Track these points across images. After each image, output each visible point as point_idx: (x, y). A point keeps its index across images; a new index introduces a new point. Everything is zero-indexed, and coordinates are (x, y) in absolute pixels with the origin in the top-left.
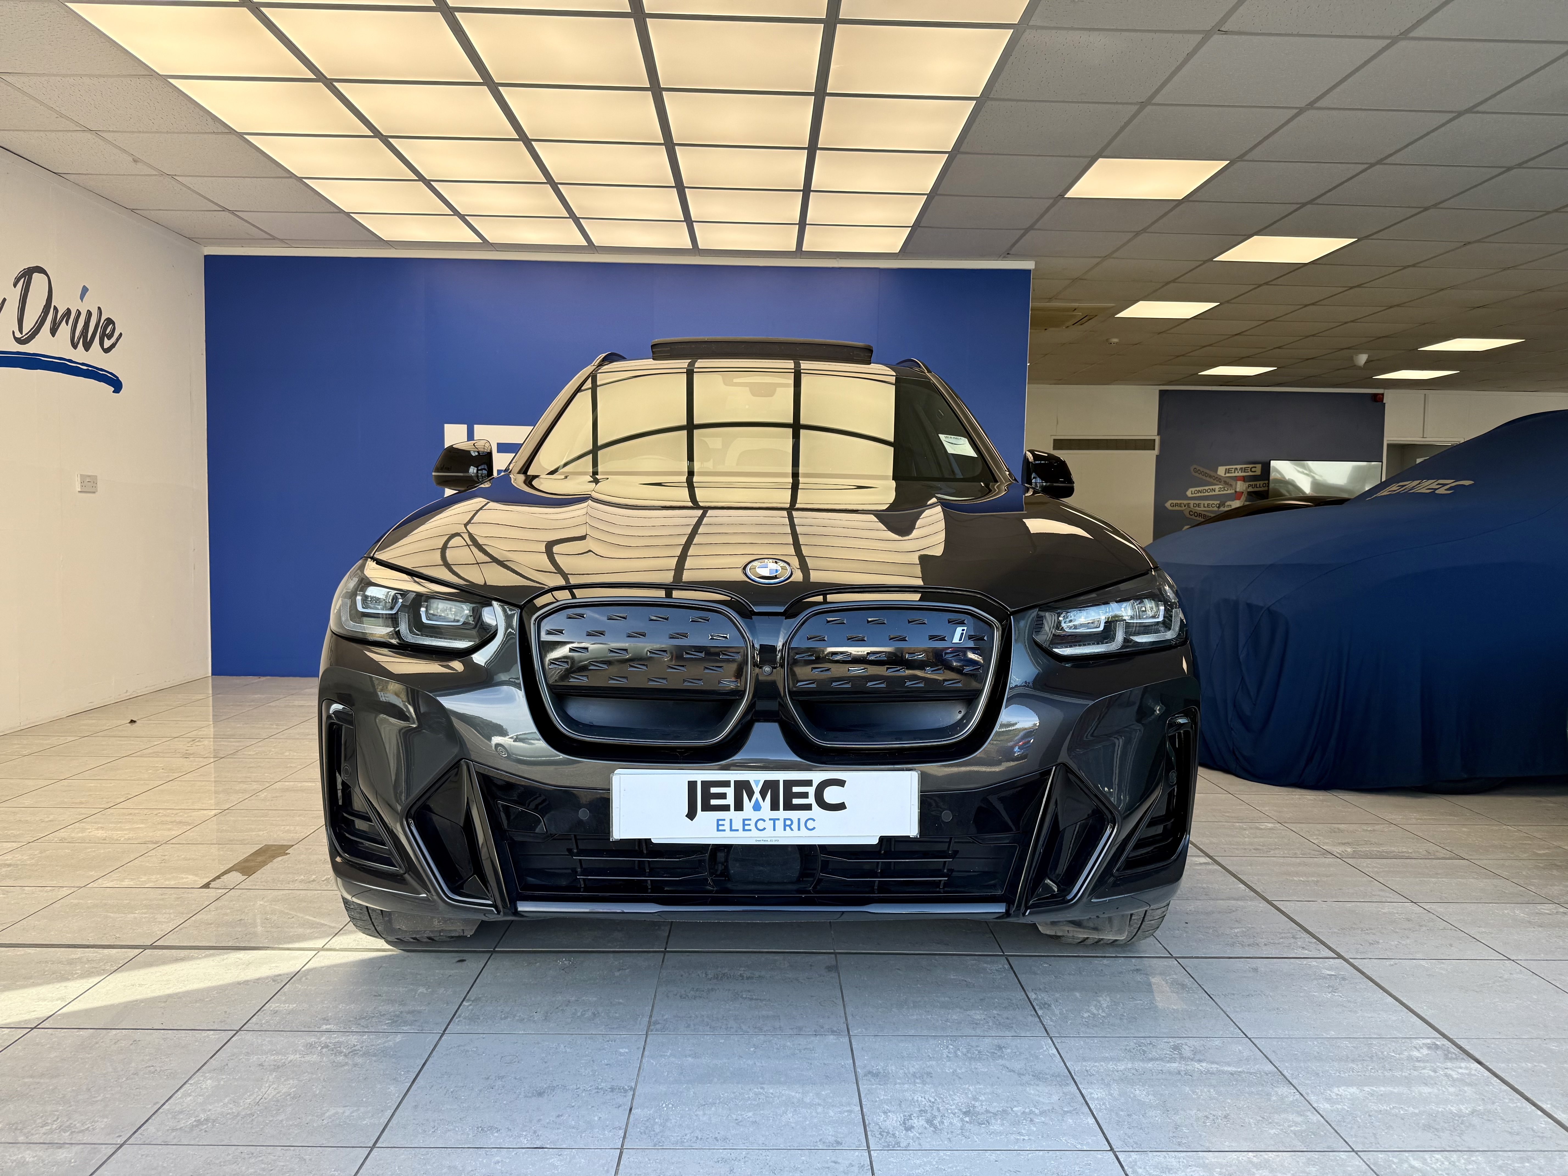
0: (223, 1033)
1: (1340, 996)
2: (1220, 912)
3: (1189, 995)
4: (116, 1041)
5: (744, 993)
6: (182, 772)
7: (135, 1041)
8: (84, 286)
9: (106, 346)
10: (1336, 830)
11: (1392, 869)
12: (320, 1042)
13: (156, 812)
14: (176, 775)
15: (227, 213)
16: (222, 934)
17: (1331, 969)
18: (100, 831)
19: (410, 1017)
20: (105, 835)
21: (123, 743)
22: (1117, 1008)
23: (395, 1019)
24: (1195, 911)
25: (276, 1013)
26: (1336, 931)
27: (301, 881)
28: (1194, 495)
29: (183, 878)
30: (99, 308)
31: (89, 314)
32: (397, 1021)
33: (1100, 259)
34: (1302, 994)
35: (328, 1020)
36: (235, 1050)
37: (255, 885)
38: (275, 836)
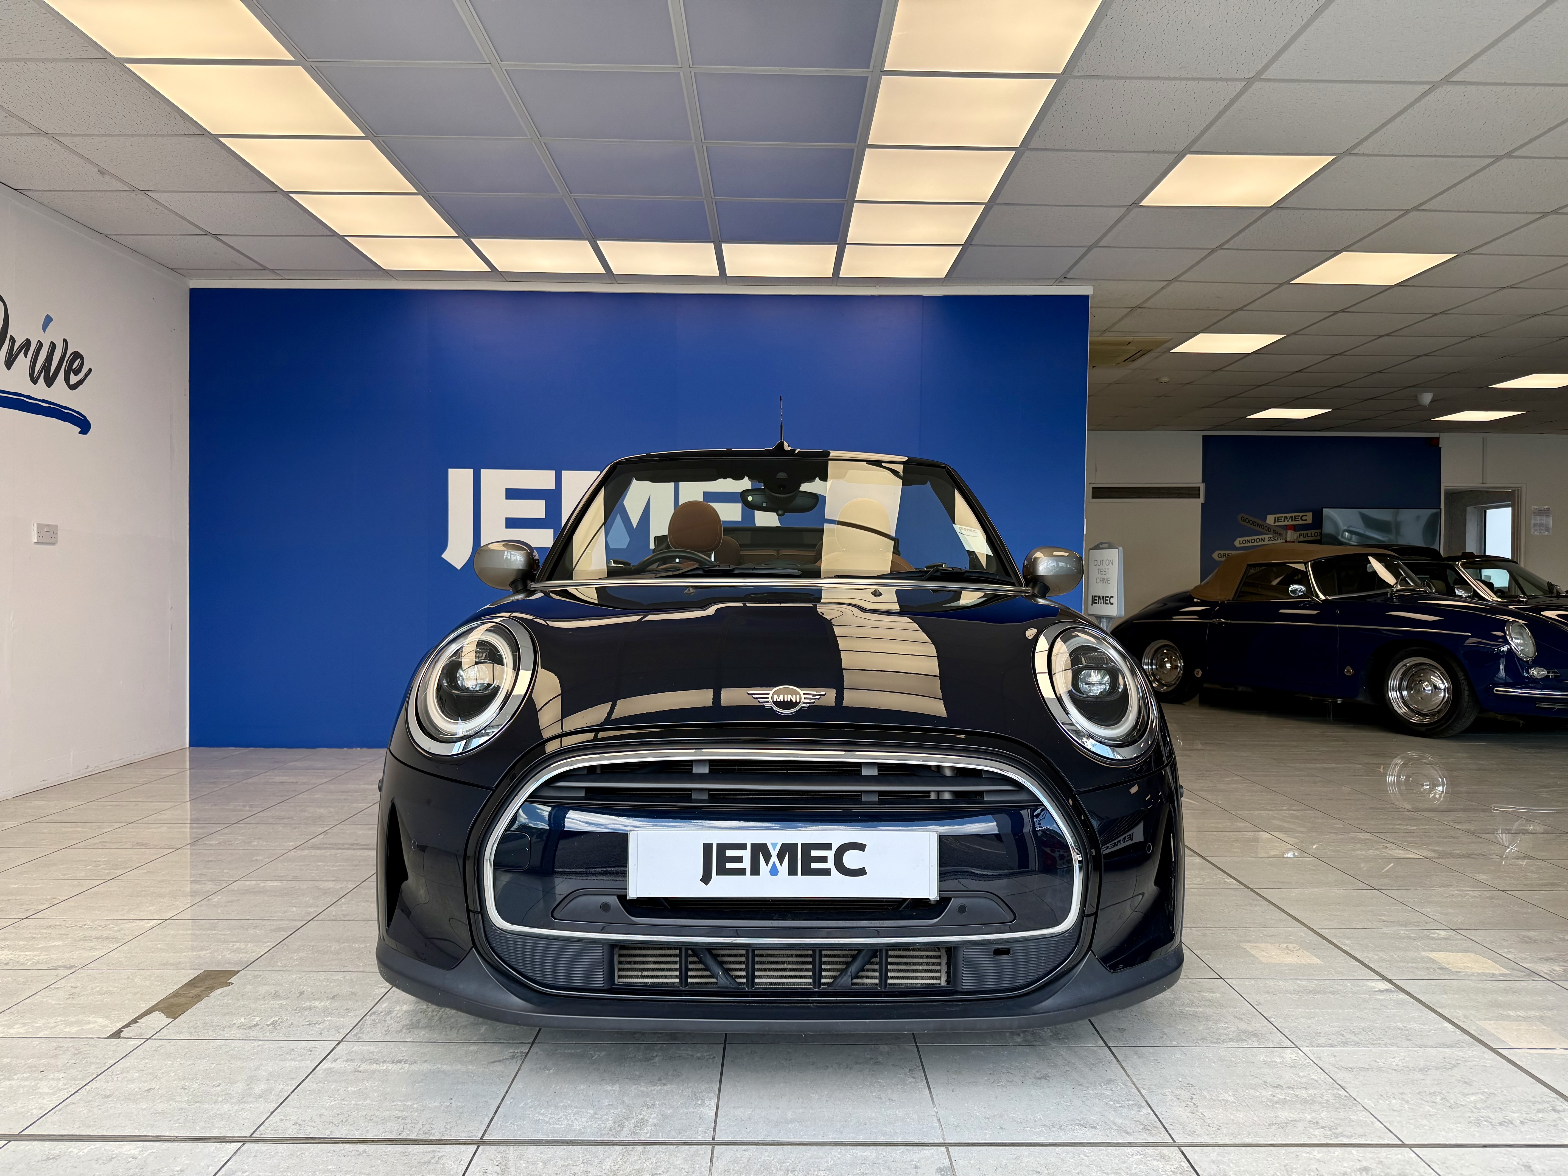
2: (1437, 1068)
6: (127, 868)
8: (48, 316)
9: (72, 382)
10: (1527, 939)
13: (81, 924)
14: (119, 872)
15: (210, 237)
16: (120, 1114)
20: (10, 956)
21: (68, 830)
24: (1404, 1066)
27: (241, 1026)
28: (1243, 545)
29: (89, 1023)
30: (65, 340)
31: (53, 346)
33: (1166, 283)
37: (180, 1033)
38: (220, 957)
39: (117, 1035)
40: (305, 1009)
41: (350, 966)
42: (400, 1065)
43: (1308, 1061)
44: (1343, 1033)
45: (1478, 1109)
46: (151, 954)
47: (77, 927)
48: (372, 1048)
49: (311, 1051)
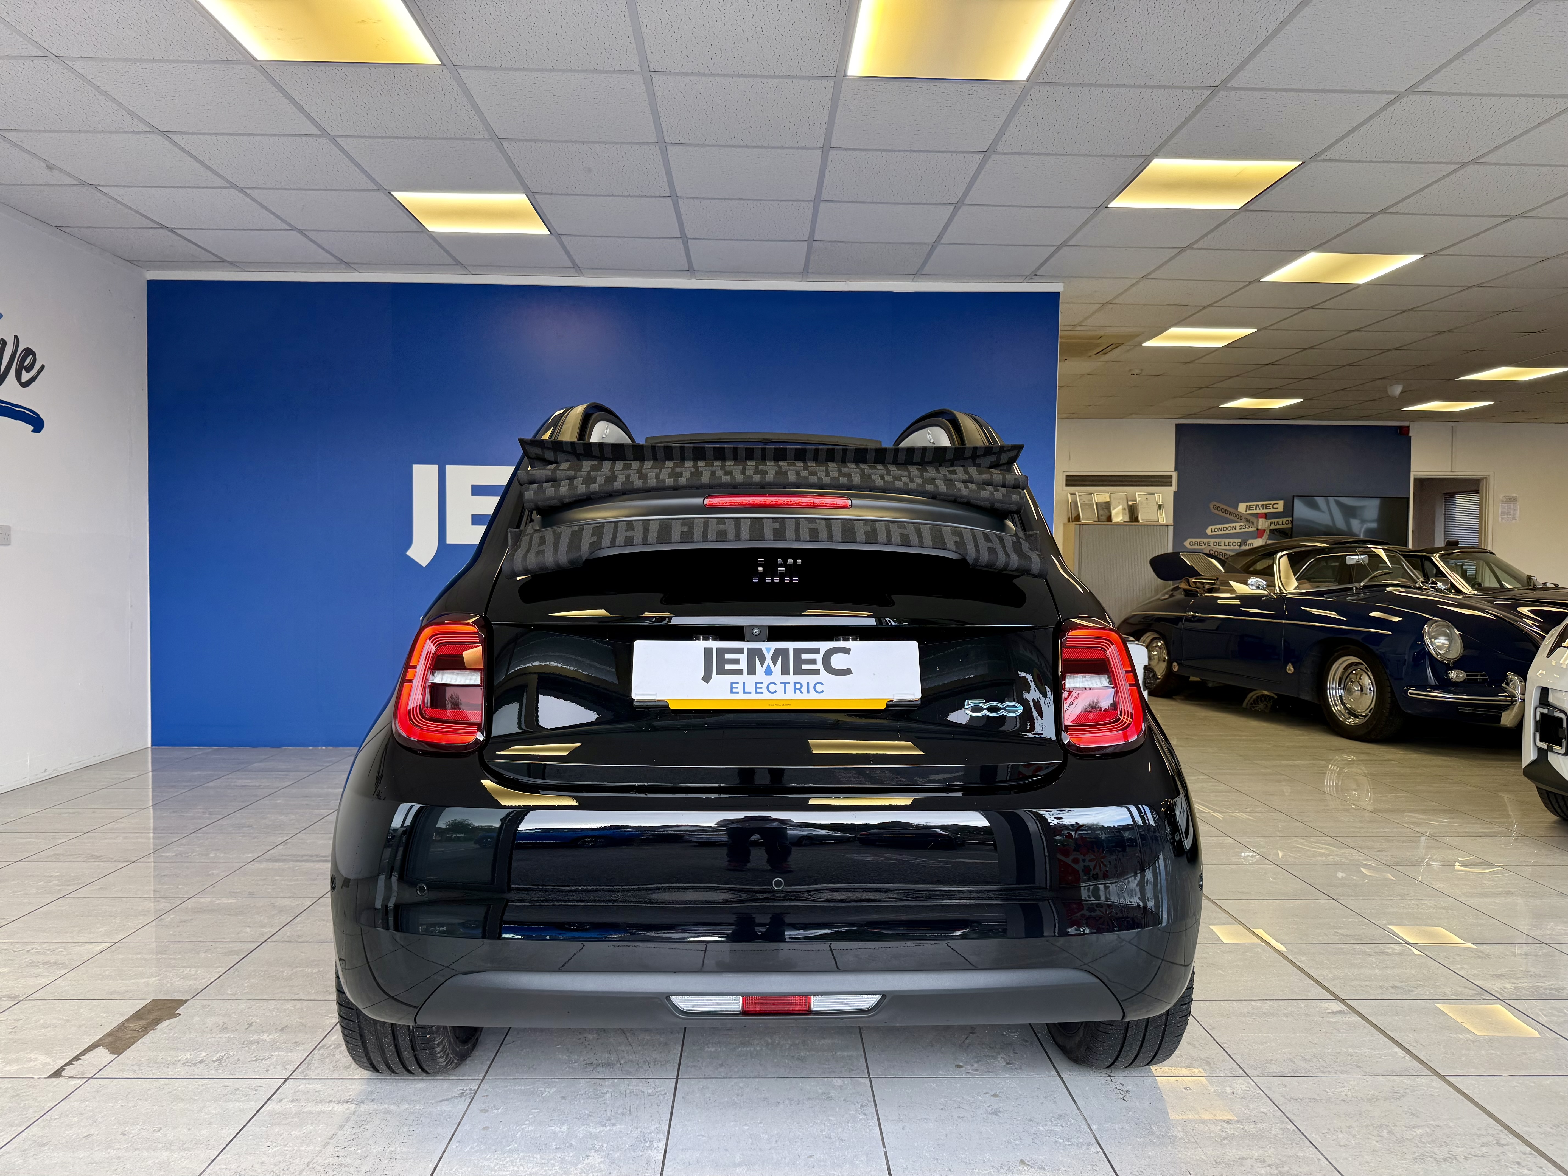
2: (1385, 1099)
6: (79, 884)
9: (23, 380)
13: (28, 947)
15: (167, 231)
27: (186, 1062)
28: (1214, 533)
29: (30, 1060)
30: (16, 337)
31: (3, 343)
33: (1134, 281)
37: (123, 1071)
38: (169, 985)
39: (57, 1074)
40: (253, 1043)
41: (301, 993)
42: (346, 1106)
43: (1258, 1092)
44: (1295, 1060)
45: (1424, 1143)
46: (99, 982)
47: (24, 952)
48: (319, 1086)
49: (256, 1090)
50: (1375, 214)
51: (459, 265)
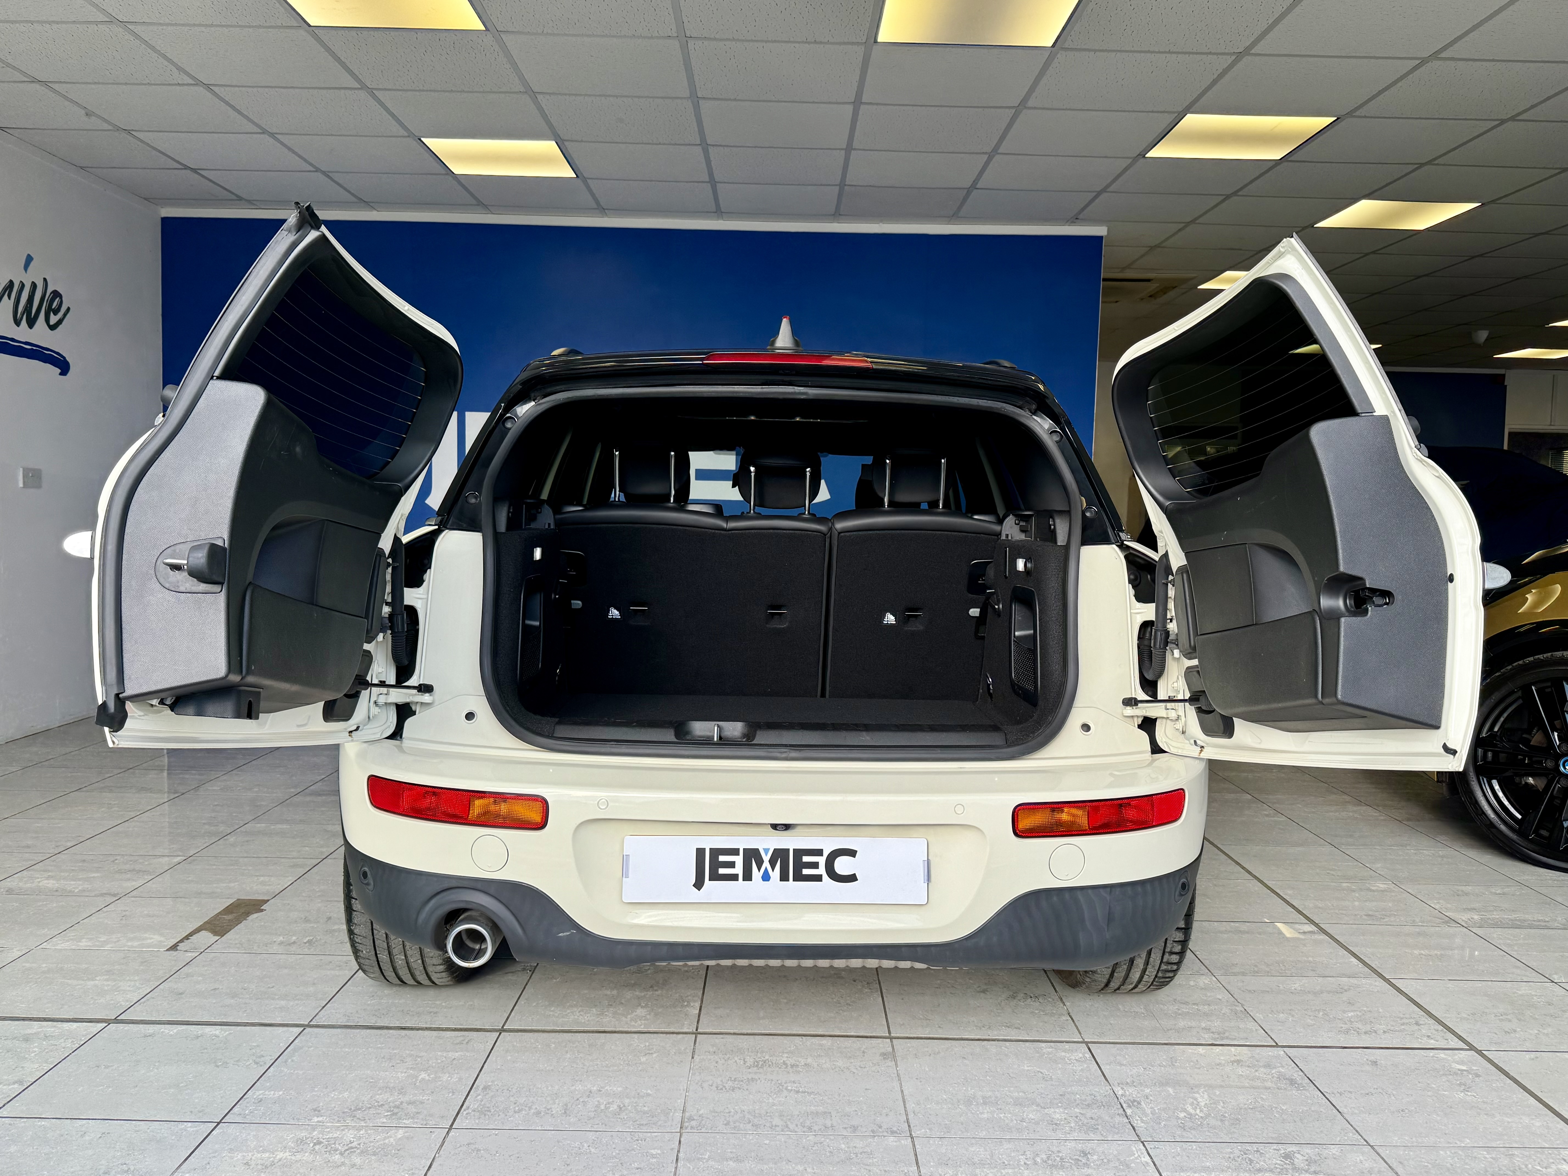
0: (202, 1125)
1: (1473, 1096)
2: (1329, 992)
3: (1299, 1092)
4: (82, 1133)
5: (789, 1085)
6: (139, 811)
7: (104, 1133)
10: (1460, 893)
11: (1526, 942)
12: (312, 1138)
14: (133, 814)
15: (189, 171)
16: (195, 1006)
17: (1462, 1062)
18: (51, 881)
19: (412, 1109)
20: (57, 885)
21: (69, 774)
22: (1216, 1107)
23: (396, 1110)
24: (1301, 990)
25: (260, 1101)
26: (1466, 1016)
27: (281, 943)
29: (147, 939)
32: (396, 1114)
33: (1183, 225)
34: (1430, 1093)
35: (319, 1111)
36: (217, 1146)
37: (229, 947)
38: (248, 889)
39: (174, 948)
43: (1217, 985)
44: (1257, 964)
45: (1352, 1022)
46: (186, 885)
47: (110, 862)
49: (347, 963)
50: (1422, 165)
51: (482, 205)
